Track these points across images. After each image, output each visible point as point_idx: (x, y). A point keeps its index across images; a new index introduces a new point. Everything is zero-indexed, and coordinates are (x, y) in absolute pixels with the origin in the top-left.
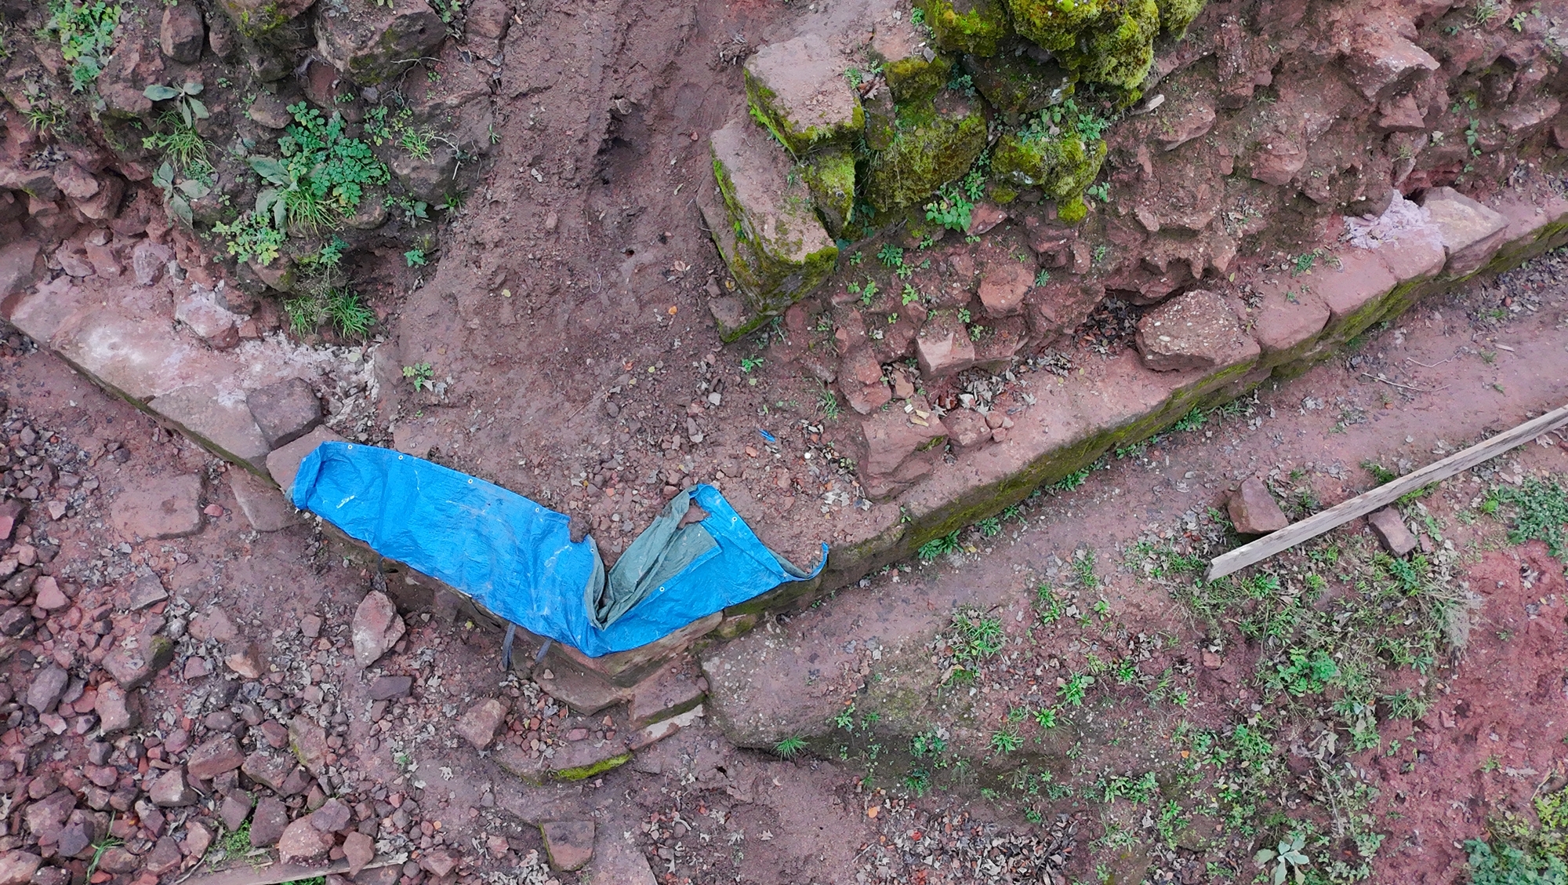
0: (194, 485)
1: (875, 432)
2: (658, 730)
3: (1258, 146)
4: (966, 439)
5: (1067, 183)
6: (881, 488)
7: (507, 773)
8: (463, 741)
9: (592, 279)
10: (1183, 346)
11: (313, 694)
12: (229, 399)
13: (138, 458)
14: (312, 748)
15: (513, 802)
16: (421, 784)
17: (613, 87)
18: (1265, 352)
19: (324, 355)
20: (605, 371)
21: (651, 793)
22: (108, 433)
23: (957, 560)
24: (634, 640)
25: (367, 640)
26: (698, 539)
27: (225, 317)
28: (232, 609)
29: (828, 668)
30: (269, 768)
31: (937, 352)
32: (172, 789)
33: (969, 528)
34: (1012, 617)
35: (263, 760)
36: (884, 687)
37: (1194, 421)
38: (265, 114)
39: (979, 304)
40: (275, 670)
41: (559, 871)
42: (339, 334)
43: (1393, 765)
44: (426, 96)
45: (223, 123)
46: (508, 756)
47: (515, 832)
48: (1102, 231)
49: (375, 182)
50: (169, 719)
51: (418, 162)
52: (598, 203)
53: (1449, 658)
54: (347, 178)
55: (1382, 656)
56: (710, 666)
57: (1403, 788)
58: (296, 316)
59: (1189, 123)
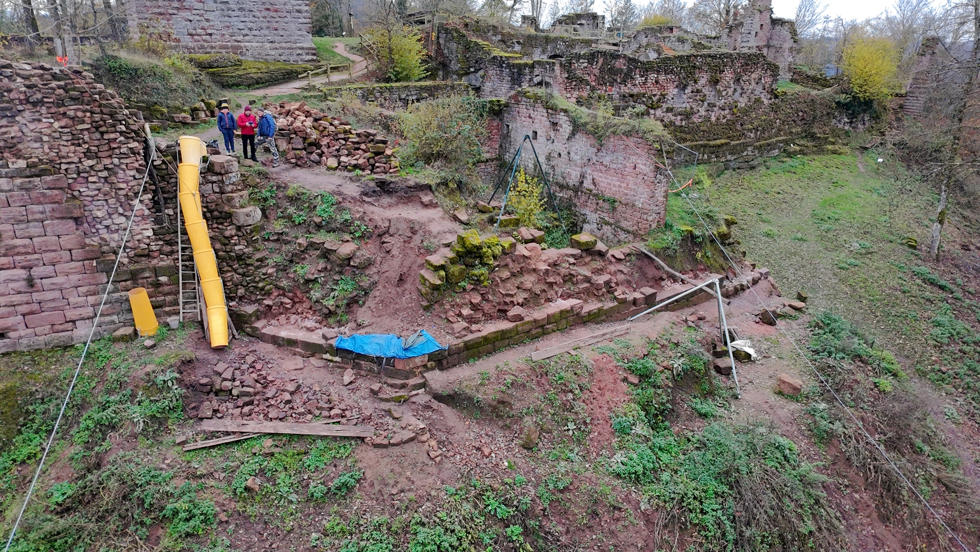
1: (455, 326)
2: (414, 392)
3: (522, 283)
4: (474, 329)
5: (482, 278)
6: (457, 336)
7: (381, 400)
8: (370, 396)
9: (397, 301)
11: (333, 392)
12: (315, 337)
13: (286, 359)
15: (383, 406)
16: (361, 405)
17: (400, 269)
18: (535, 321)
20: (401, 314)
21: (414, 407)
24: (411, 355)
25: (347, 378)
26: (423, 338)
27: (314, 325)
29: (451, 379)
33: (479, 357)
34: (492, 372)
35: (322, 404)
36: (465, 384)
37: (527, 341)
38: (336, 277)
39: (471, 303)
40: (324, 389)
41: (394, 418)
42: (340, 324)
43: (588, 402)
44: (367, 272)
45: (326, 282)
46: (381, 396)
47: (383, 413)
48: (494, 295)
49: (356, 289)
50: (298, 401)
51: (365, 282)
52: (398, 289)
53: (591, 375)
54: (349, 287)
55: (575, 374)
56: (425, 375)
57: (592, 406)
58: (331, 321)
59: (506, 274)
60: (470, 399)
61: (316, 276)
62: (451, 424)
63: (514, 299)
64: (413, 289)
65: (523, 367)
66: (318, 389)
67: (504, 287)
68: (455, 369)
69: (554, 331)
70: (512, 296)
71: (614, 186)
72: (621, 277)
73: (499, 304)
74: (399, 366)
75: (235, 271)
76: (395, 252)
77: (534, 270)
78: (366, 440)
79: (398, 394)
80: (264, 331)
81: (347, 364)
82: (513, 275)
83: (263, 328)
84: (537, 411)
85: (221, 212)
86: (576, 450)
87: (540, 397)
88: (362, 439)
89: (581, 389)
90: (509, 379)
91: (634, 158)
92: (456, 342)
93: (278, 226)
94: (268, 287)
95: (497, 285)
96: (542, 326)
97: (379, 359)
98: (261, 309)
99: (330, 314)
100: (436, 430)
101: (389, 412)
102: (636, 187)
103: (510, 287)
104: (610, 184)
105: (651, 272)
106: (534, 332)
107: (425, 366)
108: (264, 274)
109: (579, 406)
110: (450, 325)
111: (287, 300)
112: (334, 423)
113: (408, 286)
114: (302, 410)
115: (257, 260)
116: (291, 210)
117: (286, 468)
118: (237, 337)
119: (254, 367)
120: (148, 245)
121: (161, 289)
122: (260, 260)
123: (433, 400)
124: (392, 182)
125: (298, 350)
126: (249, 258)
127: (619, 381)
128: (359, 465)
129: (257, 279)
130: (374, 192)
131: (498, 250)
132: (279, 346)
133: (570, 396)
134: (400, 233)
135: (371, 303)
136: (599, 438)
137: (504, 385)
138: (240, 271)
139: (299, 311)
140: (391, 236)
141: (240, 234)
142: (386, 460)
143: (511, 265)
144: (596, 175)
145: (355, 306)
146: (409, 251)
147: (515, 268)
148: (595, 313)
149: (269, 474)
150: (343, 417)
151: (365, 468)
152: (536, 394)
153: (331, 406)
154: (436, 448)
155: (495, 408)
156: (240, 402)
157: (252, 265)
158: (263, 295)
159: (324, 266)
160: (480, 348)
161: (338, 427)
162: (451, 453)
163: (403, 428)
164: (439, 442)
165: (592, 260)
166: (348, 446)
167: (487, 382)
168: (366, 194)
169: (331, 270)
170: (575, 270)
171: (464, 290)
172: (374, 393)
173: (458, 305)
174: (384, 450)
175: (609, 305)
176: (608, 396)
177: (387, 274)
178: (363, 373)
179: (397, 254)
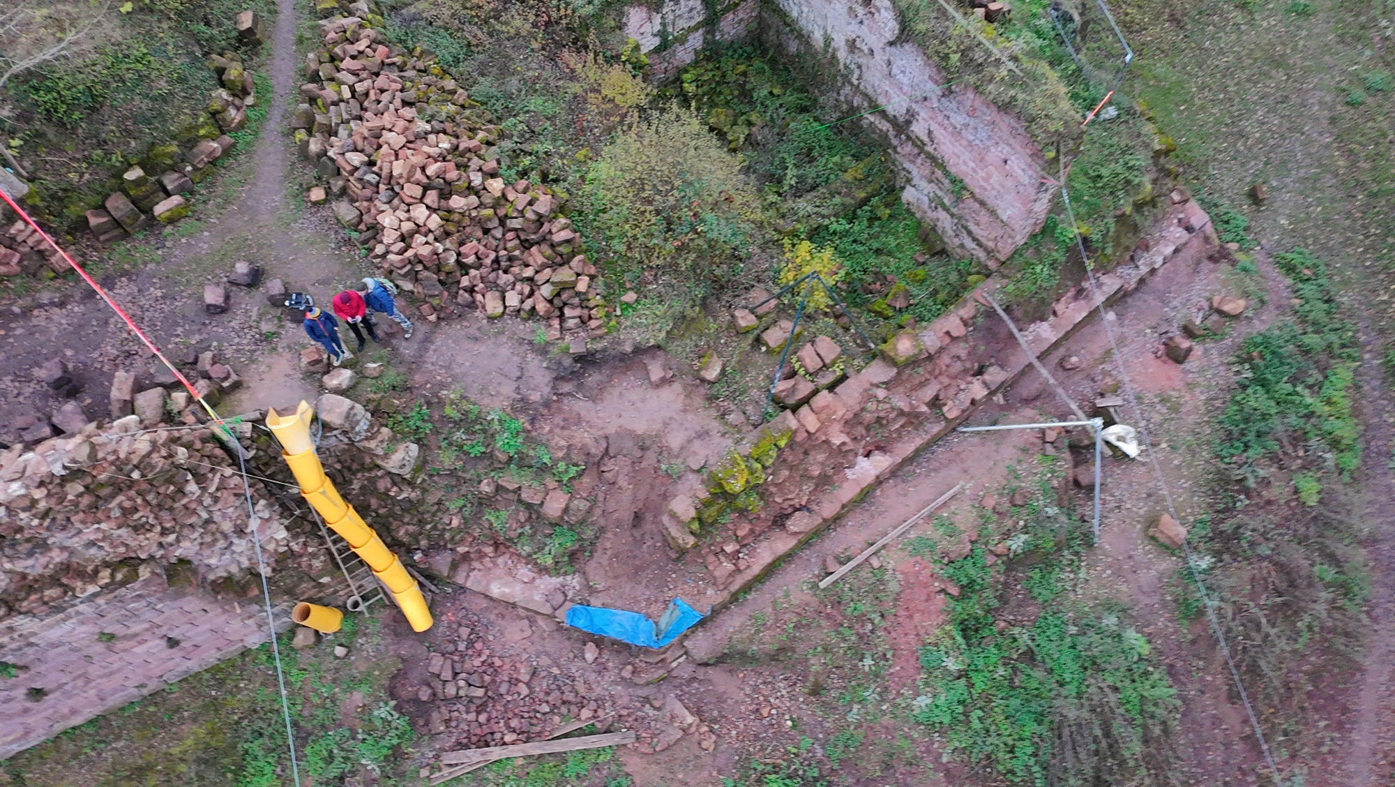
0: (526, 622)
1: (717, 573)
2: (674, 664)
3: (806, 470)
4: (742, 568)
6: (722, 587)
7: (637, 685)
8: (623, 679)
9: (637, 552)
10: (796, 529)
11: (577, 674)
12: (538, 597)
13: (507, 617)
14: (582, 689)
15: (640, 692)
16: (613, 693)
17: (634, 507)
18: (825, 520)
19: (561, 579)
20: (644, 575)
21: (677, 682)
22: (496, 611)
23: (749, 597)
24: (666, 643)
25: (590, 656)
26: (677, 612)
27: (532, 575)
28: (548, 655)
29: (718, 637)
30: (570, 697)
31: (729, 549)
32: (546, 708)
34: (769, 611)
35: (567, 695)
36: (735, 638)
39: (737, 536)
40: (565, 671)
43: (891, 629)
44: (589, 519)
45: (535, 533)
46: (636, 680)
48: (767, 507)
49: (577, 540)
50: (538, 690)
52: (635, 534)
54: (568, 539)
55: (876, 598)
56: (686, 643)
57: (895, 635)
59: (783, 476)
62: (721, 689)
63: (796, 502)
64: (656, 531)
66: (557, 671)
67: (781, 491)
68: (721, 617)
70: (792, 499)
71: (966, 163)
75: (408, 523)
76: (622, 482)
77: (825, 442)
78: (628, 746)
79: (655, 675)
80: (469, 586)
82: (794, 469)
83: (466, 579)
84: (826, 650)
85: (361, 465)
86: (873, 687)
87: (830, 633)
88: (623, 745)
89: (883, 616)
90: (791, 622)
91: (1005, 148)
92: (720, 598)
93: (446, 459)
97: (627, 644)
98: (457, 557)
101: (646, 700)
102: (1001, 189)
103: (790, 487)
104: (957, 156)
108: (448, 524)
109: (879, 637)
110: (711, 572)
111: (487, 549)
112: (587, 726)
113: (648, 526)
115: (432, 505)
116: (459, 435)
119: (473, 646)
120: (288, 546)
122: (436, 504)
127: (934, 595)
128: (624, 769)
129: (440, 527)
130: (573, 372)
131: (771, 458)
133: (869, 626)
134: (625, 452)
135: (601, 557)
136: (901, 674)
138: (415, 520)
140: (613, 459)
141: (398, 480)
142: (654, 767)
143: (790, 459)
144: (936, 128)
145: (581, 554)
146: (642, 477)
147: (797, 458)
151: (632, 772)
152: (826, 631)
155: (773, 655)
156: (472, 706)
158: (454, 544)
159: (527, 515)
163: (668, 723)
165: (913, 368)
166: (608, 750)
168: (561, 378)
169: (538, 519)
173: (718, 543)
174: (650, 756)
175: (932, 433)
176: (917, 618)
177: (616, 515)
179: (625, 484)
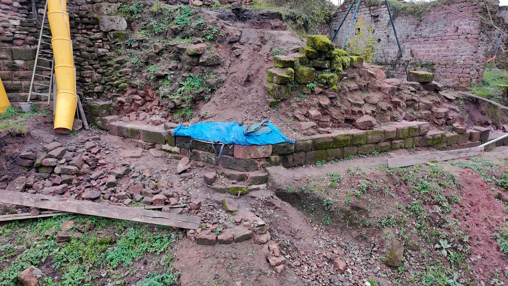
0: (141, 150)
1: (303, 123)
2: (255, 186)
5: (332, 81)
6: (305, 131)
9: (243, 96)
15: (216, 197)
16: (191, 193)
17: (248, 71)
18: (385, 131)
20: (246, 107)
21: (253, 202)
23: (326, 166)
25: (181, 166)
29: (298, 176)
31: (313, 113)
33: (327, 161)
34: (342, 174)
35: (148, 190)
36: (313, 183)
37: (375, 152)
38: (185, 74)
39: (320, 105)
40: (155, 176)
41: (228, 212)
42: (184, 118)
43: (460, 217)
44: (215, 71)
45: (175, 79)
46: (216, 186)
47: (216, 205)
48: (342, 102)
49: (202, 85)
50: (123, 186)
51: (212, 79)
52: (244, 88)
53: (459, 187)
54: (197, 84)
55: (440, 185)
56: (268, 169)
57: (466, 223)
58: (176, 116)
59: (353, 85)
60: (319, 201)
61: (165, 73)
62: (297, 227)
63: (363, 110)
64: (260, 88)
65: (378, 172)
66: (148, 175)
67: (352, 97)
68: (300, 168)
69: (401, 148)
70: (360, 106)
71: (433, 51)
72: (455, 114)
73: (347, 112)
74: (239, 153)
75: (96, 69)
76: (244, 56)
77: (379, 89)
78: (188, 234)
79: (235, 186)
80: (113, 123)
81: (185, 154)
82: (360, 89)
83: (112, 121)
84: (398, 223)
85: (89, 19)
86: (456, 275)
87: (401, 206)
88: (184, 231)
89: (450, 202)
90: (364, 184)
91: (456, 23)
92: (303, 138)
93: (139, 35)
94: (122, 85)
95: (345, 94)
96: (391, 140)
97: (217, 145)
98: (114, 104)
99: (176, 108)
100: (279, 231)
101: (222, 204)
102: (457, 47)
103: (359, 97)
104: (429, 51)
105: (478, 117)
106: (383, 144)
107: (268, 159)
108: (121, 73)
109: (451, 221)
110: (297, 123)
111: (138, 97)
112: (154, 209)
113: (254, 86)
114: (123, 193)
115: (117, 62)
116: (153, 22)
117: (81, 260)
118: (87, 128)
119: (90, 152)
120: (14, 33)
121: (17, 73)
122: (121, 63)
123: (275, 197)
124: (246, 10)
125: (140, 141)
126: (110, 59)
127: (492, 197)
128: (176, 265)
129: (114, 78)
130: (230, 16)
131: (347, 60)
132: (125, 137)
133: (438, 209)
134: (250, 42)
135: (216, 98)
136: (485, 263)
137: (359, 189)
138: (101, 70)
139: (148, 107)
140: (242, 44)
141: (104, 39)
142: (210, 261)
143: (358, 78)
144: (415, 47)
145: (201, 103)
146: (258, 58)
147: (363, 83)
148: (438, 138)
149: (56, 265)
150: (166, 204)
151: (182, 269)
152: (397, 203)
153: (156, 191)
154: (277, 253)
155: (348, 214)
156: (58, 180)
157: (112, 66)
158: (118, 92)
159: (175, 65)
160: (329, 151)
161: (157, 214)
162: (297, 262)
163: (238, 223)
164: (281, 247)
165: (429, 94)
166: (165, 239)
167: (338, 185)
168: (223, 18)
169: (181, 70)
170: (416, 97)
171: (313, 92)
172: (209, 182)
173: (306, 106)
174: (209, 248)
175: (449, 134)
176: (484, 213)
177: (235, 74)
178: (200, 163)
179: (246, 58)
